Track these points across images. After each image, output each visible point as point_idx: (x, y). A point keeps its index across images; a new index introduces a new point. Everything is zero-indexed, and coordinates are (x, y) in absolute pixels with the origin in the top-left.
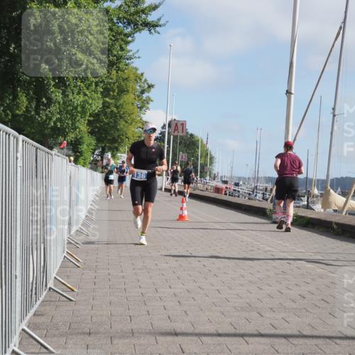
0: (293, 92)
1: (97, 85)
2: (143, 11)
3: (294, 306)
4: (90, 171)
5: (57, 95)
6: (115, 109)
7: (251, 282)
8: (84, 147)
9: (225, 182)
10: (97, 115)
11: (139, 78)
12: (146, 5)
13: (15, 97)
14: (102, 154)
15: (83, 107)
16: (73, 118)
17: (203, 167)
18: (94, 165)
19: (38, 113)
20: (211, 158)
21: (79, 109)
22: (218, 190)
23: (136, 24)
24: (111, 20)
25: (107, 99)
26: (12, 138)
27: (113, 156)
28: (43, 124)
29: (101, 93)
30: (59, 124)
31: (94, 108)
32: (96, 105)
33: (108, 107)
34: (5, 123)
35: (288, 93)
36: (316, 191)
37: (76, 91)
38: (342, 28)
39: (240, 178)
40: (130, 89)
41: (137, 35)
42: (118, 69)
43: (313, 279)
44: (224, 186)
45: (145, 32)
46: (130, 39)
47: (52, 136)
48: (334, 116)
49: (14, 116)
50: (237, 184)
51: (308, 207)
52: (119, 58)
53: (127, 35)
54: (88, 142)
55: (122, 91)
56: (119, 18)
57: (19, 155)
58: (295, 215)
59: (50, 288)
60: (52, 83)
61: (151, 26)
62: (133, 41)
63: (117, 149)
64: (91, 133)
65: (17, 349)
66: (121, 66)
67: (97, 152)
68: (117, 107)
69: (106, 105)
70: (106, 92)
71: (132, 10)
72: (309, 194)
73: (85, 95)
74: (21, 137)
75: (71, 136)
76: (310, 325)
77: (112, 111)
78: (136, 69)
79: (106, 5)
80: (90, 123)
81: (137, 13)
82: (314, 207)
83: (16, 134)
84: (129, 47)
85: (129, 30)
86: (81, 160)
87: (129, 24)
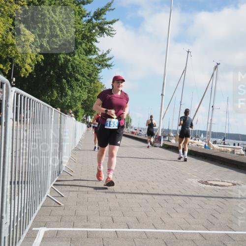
0: (164, 94)
1: (85, 88)
2: (105, 60)
3: (162, 180)
4: (81, 123)
5: (70, 92)
6: (92, 99)
7: (145, 170)
8: (79, 114)
9: (136, 130)
10: (85, 101)
11: (102, 87)
12: (106, 58)
13: (52, 93)
14: (86, 117)
15: (79, 98)
16: (75, 102)
17: (127, 123)
18: (83, 121)
19: (61, 99)
20: (131, 120)
21: (78, 98)
22: (133, 133)
23: (102, 65)
24: (92, 63)
25: (90, 95)
26: (50, 109)
27: (91, 118)
28: (63, 104)
29: (87, 92)
30: (69, 104)
31: (84, 98)
32: (85, 97)
33: (89, 98)
34: (47, 103)
35: (162, 95)
36: (172, 135)
37: (77, 91)
38: (185, 70)
39: (142, 128)
40: (99, 91)
41: (103, 70)
42: (94, 83)
43: (170, 170)
44: (135, 131)
45: (106, 68)
46: (99, 71)
47: (66, 109)
48: (181, 105)
49: (52, 100)
50: (140, 131)
51: (168, 141)
52: (95, 78)
53: (98, 70)
54: (81, 112)
55: (95, 91)
56: (96, 63)
57: (53, 116)
58: (163, 144)
59: (63, 171)
60: (67, 87)
61: (108, 66)
62: (101, 72)
63: (93, 115)
64: (83, 108)
65: (49, 195)
66: (96, 82)
67: (84, 116)
68: (93, 98)
69: (89, 97)
70: (89, 92)
71: (101, 59)
72: (169, 135)
73: (80, 92)
74: (54, 109)
75: (74, 109)
76: (168, 188)
77: (91, 100)
78: (102, 83)
79: (90, 57)
80: (82, 104)
81: (103, 61)
82: (171, 141)
83: (52, 108)
84: (99, 74)
85: (99, 68)
86: (78, 119)
87: (99, 65)
